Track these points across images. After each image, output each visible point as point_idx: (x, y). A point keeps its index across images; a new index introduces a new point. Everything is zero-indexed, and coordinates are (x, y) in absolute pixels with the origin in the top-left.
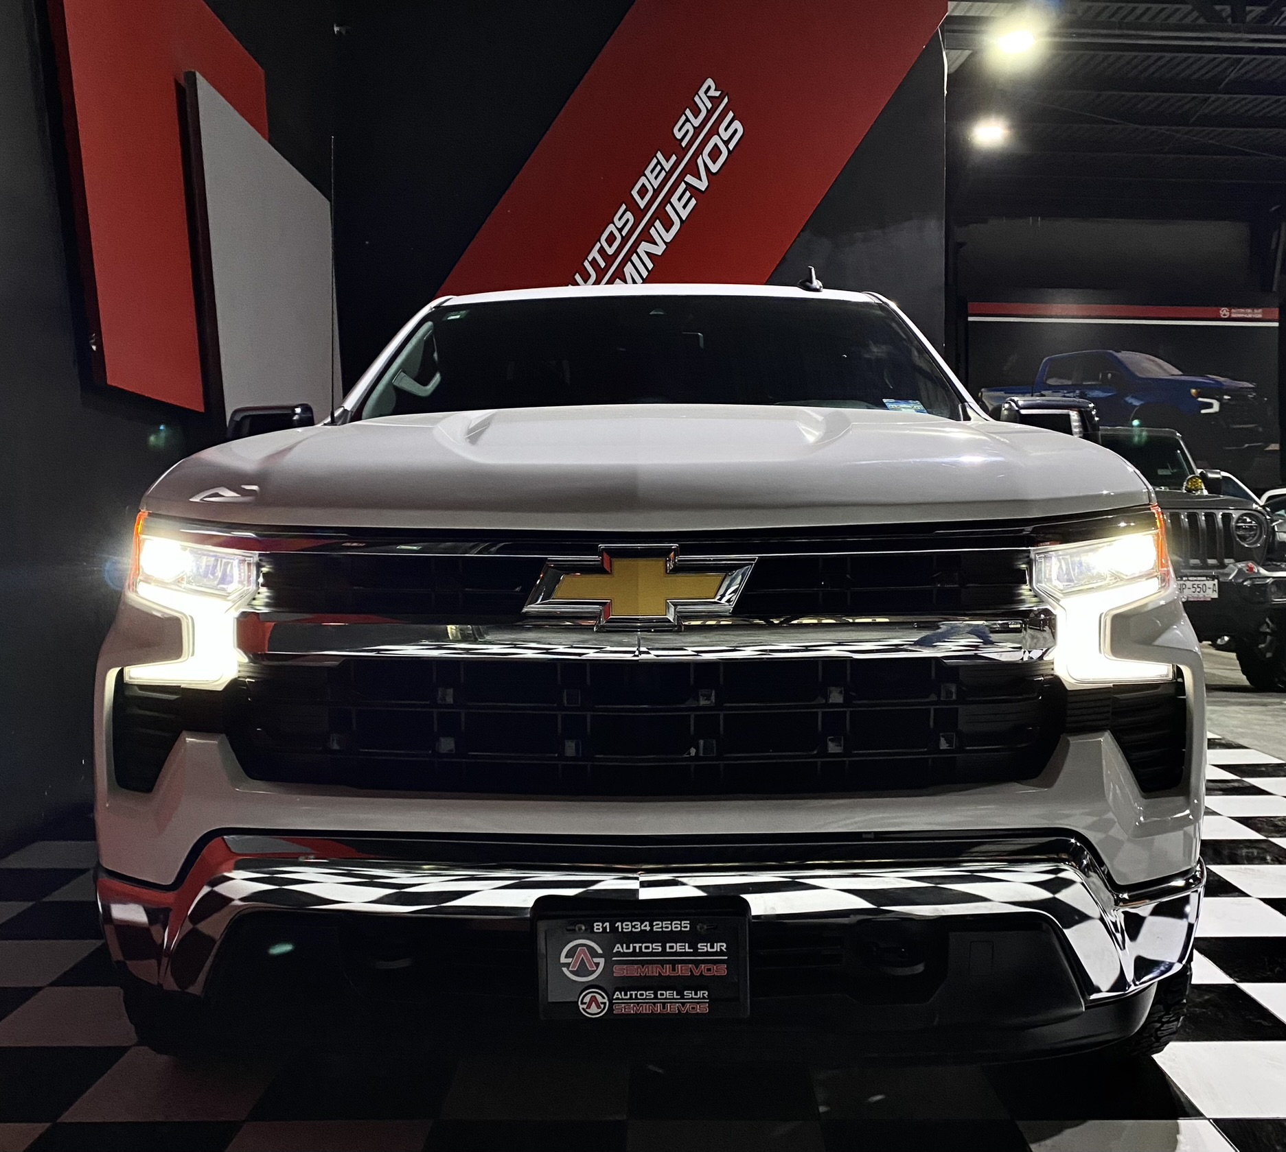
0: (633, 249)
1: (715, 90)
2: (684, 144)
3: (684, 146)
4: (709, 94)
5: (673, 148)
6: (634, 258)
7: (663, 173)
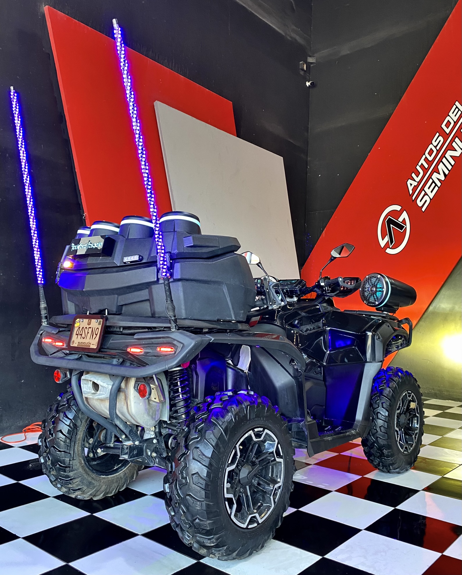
0: (443, 156)
6: (444, 160)
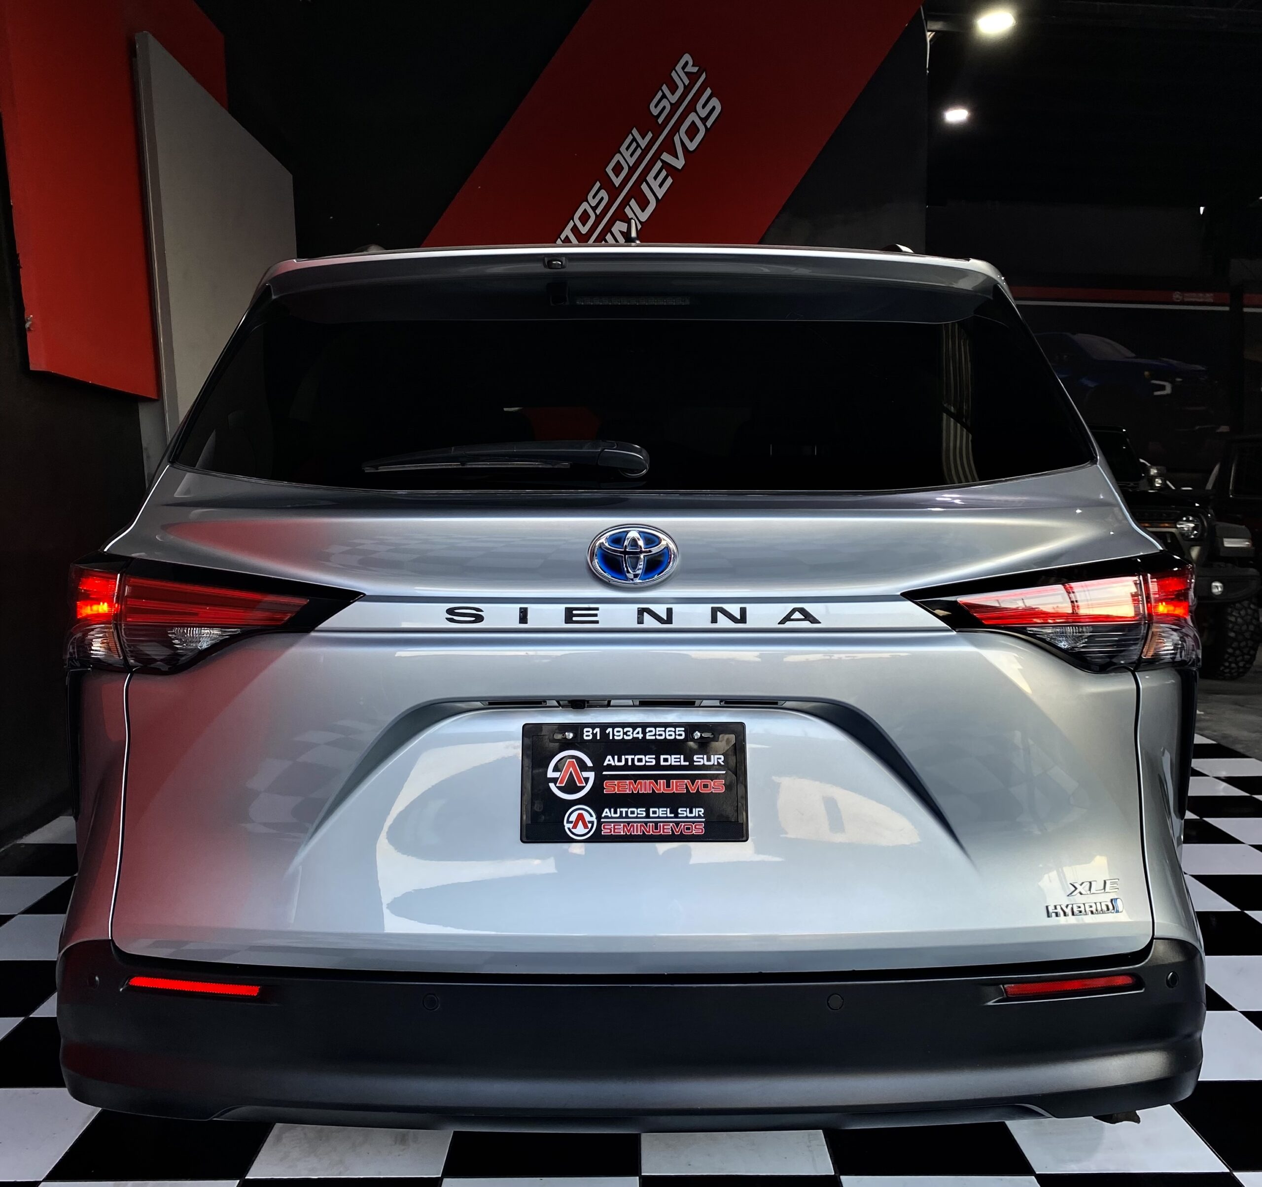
1: (693, 66)
2: (660, 121)
3: (660, 123)
4: (685, 70)
5: (650, 125)
7: (639, 152)
